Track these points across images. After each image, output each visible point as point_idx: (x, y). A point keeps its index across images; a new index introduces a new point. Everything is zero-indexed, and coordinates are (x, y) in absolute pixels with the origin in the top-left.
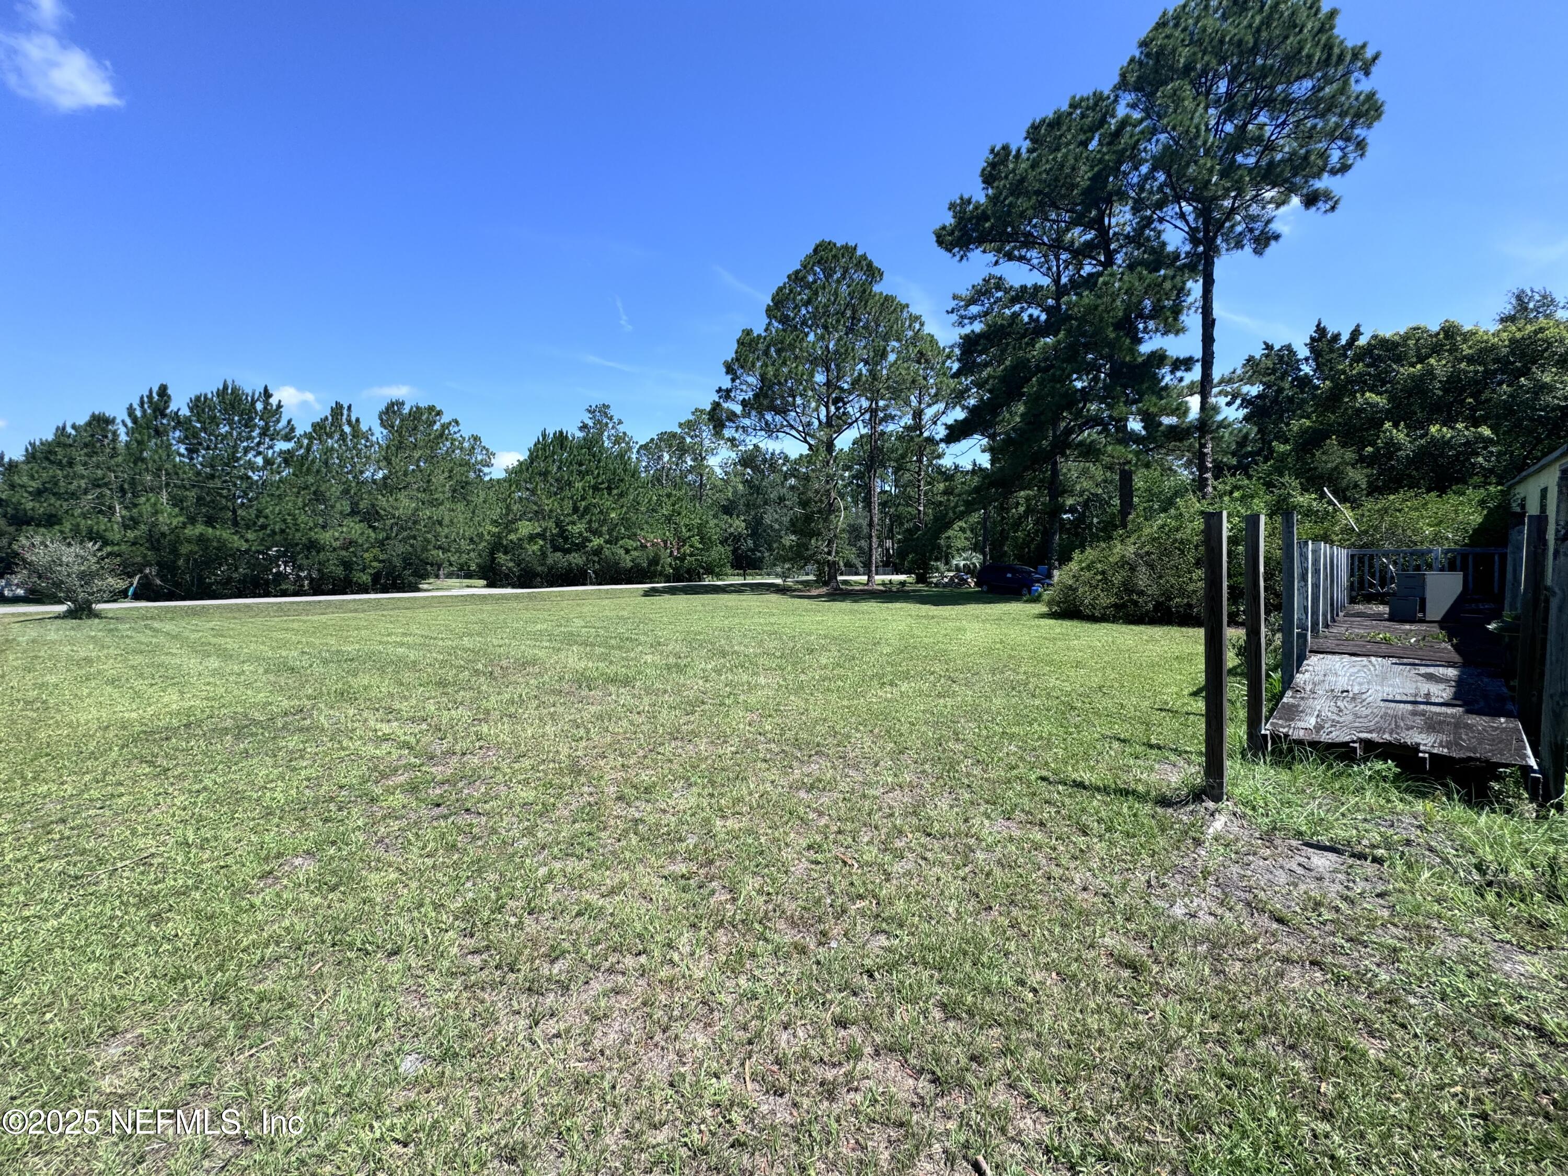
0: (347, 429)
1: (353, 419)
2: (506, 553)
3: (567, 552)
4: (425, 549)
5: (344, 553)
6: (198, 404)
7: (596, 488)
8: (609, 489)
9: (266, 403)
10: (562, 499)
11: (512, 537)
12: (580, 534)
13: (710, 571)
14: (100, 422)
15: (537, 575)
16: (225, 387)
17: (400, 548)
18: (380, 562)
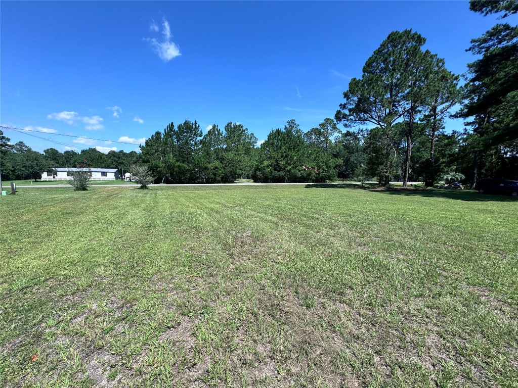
0: (216, 132)
1: (218, 129)
2: (259, 171)
3: (279, 171)
4: (236, 170)
5: (214, 171)
6: (179, 127)
7: (289, 149)
8: (294, 149)
9: (195, 126)
10: (278, 153)
11: (262, 166)
12: (284, 165)
13: (330, 178)
14: (158, 134)
15: (269, 179)
16: (186, 121)
17: (229, 169)
18: (224, 173)
